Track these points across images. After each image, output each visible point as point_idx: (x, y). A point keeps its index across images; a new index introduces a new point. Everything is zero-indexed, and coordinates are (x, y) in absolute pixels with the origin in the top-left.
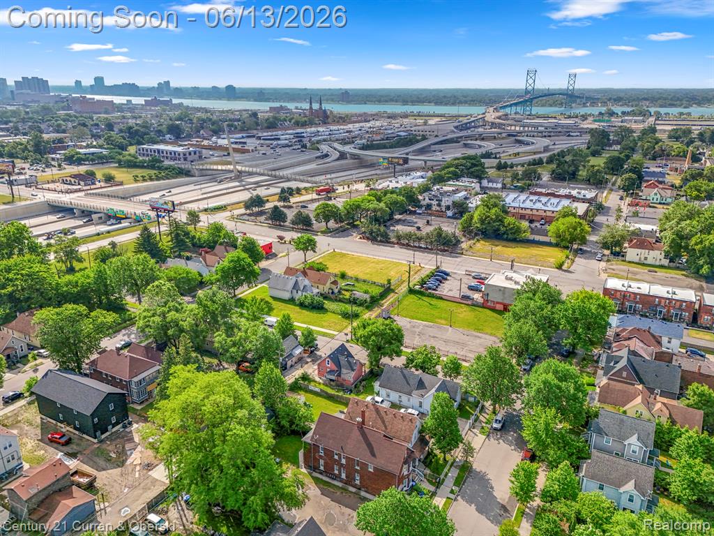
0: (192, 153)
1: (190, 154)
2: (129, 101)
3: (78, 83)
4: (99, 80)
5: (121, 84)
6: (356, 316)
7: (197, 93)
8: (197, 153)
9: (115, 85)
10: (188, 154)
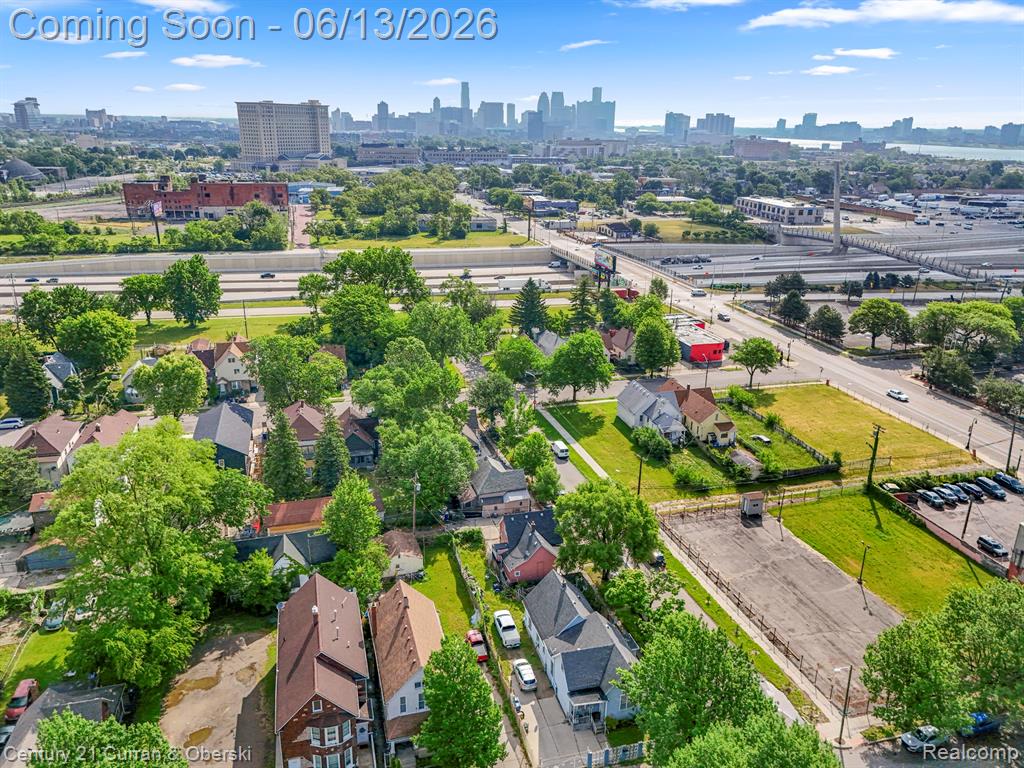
0: (806, 213)
1: (801, 213)
2: (826, 146)
3: (782, 122)
4: (810, 118)
5: (838, 122)
6: (702, 491)
7: (956, 136)
8: (814, 212)
9: (828, 125)
10: (797, 213)
